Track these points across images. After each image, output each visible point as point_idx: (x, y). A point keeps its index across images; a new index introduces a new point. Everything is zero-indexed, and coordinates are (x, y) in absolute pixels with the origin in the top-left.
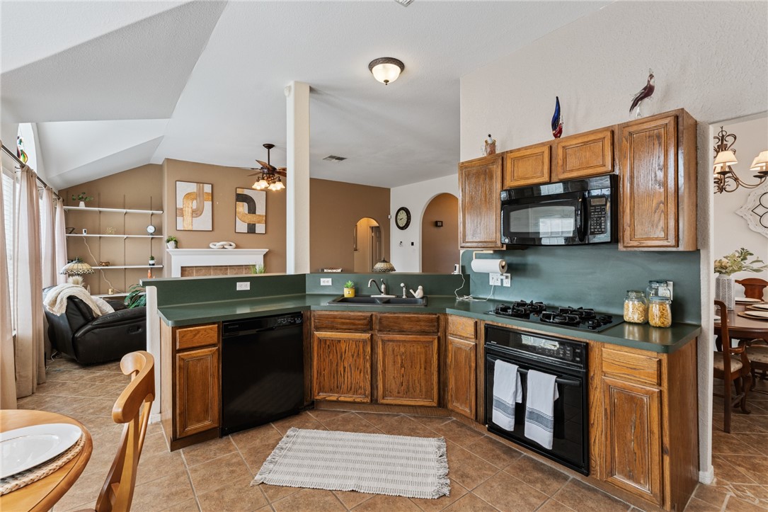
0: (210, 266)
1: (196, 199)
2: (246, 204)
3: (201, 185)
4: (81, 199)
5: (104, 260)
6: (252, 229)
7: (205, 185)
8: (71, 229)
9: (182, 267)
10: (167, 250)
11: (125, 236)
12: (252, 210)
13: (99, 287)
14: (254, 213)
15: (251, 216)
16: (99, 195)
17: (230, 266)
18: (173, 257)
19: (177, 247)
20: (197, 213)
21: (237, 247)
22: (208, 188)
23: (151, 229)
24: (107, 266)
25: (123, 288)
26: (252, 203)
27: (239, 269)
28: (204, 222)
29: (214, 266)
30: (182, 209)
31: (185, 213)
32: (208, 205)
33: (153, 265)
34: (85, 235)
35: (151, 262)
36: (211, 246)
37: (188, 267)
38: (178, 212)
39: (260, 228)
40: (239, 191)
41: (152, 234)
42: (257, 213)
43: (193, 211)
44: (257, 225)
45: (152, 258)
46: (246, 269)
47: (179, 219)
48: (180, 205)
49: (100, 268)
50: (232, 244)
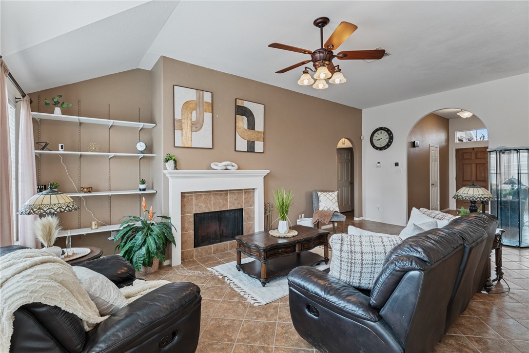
0: (210, 191)
1: (196, 109)
2: (245, 118)
3: (201, 92)
4: (56, 104)
5: (85, 185)
6: (251, 148)
7: (205, 92)
8: (43, 144)
9: (182, 193)
10: (165, 171)
11: (112, 154)
12: (251, 125)
13: (80, 218)
14: (253, 129)
15: (250, 132)
16: (79, 102)
17: (230, 190)
18: (170, 180)
19: (176, 168)
20: (196, 126)
21: (239, 169)
22: (207, 97)
23: (141, 146)
24: (90, 192)
25: (107, 218)
26: (251, 118)
27: (238, 193)
28: (203, 138)
29: (214, 191)
30: (180, 121)
31: (184, 126)
32: (208, 116)
33: (144, 190)
34: (61, 151)
35: (142, 186)
36: (213, 165)
37: (188, 193)
38: (175, 124)
39: (259, 146)
40: (239, 103)
41: (142, 152)
42: (256, 129)
43: (192, 124)
44: (256, 142)
45: (143, 182)
46: (245, 193)
47: (178, 133)
48: (178, 116)
49: (81, 195)
50: (234, 164)
